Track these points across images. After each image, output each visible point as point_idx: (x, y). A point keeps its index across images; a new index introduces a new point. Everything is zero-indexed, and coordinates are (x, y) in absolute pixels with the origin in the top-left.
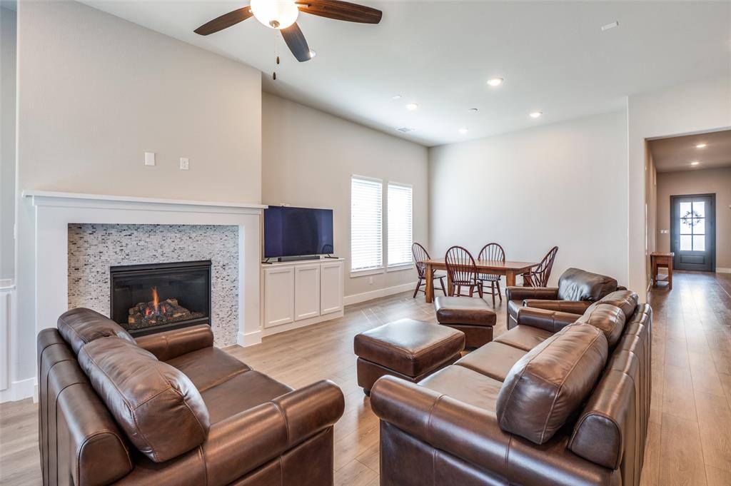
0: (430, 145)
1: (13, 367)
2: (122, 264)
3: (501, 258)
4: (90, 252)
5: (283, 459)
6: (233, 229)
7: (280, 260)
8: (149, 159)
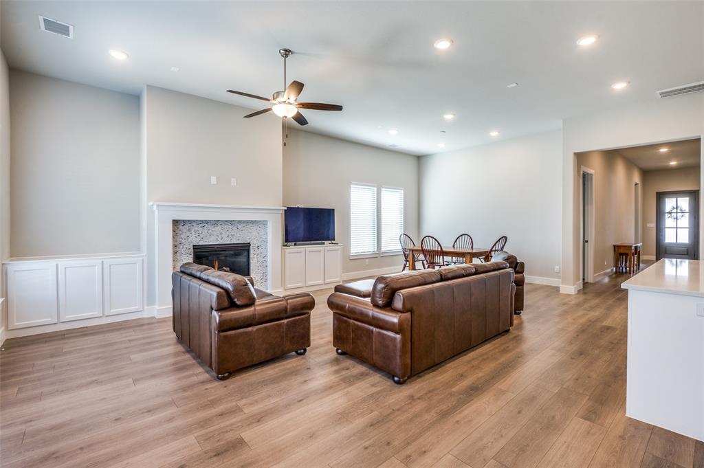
0: (420, 155)
1: (145, 302)
2: (200, 244)
3: (470, 245)
4: (182, 236)
5: (285, 321)
6: (264, 223)
7: (295, 245)
8: (213, 180)
